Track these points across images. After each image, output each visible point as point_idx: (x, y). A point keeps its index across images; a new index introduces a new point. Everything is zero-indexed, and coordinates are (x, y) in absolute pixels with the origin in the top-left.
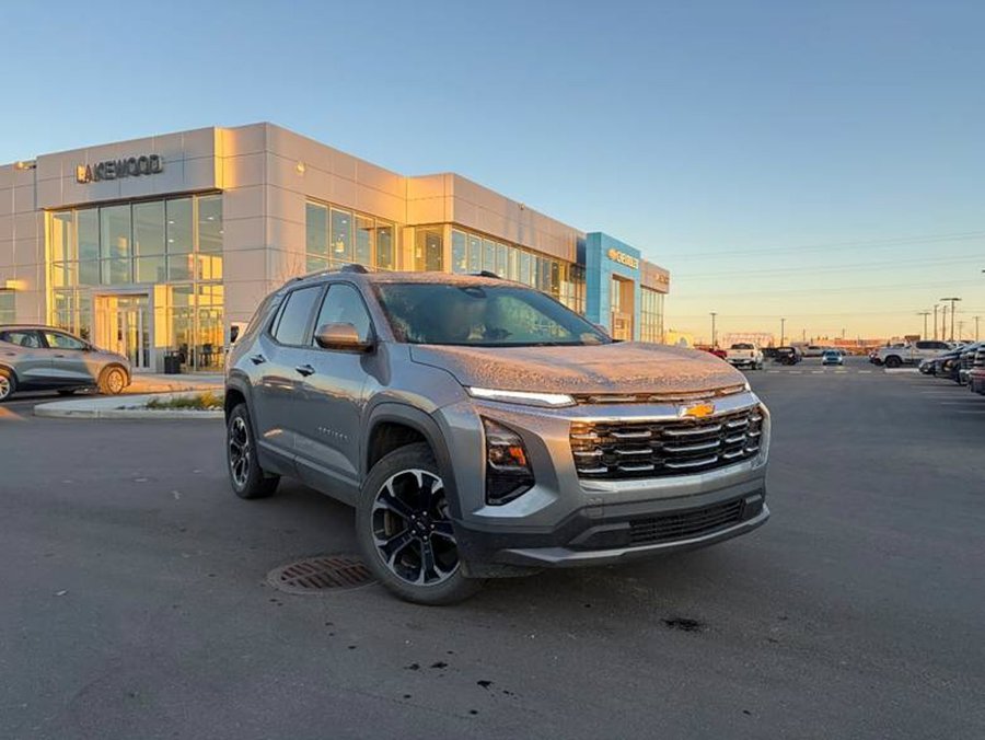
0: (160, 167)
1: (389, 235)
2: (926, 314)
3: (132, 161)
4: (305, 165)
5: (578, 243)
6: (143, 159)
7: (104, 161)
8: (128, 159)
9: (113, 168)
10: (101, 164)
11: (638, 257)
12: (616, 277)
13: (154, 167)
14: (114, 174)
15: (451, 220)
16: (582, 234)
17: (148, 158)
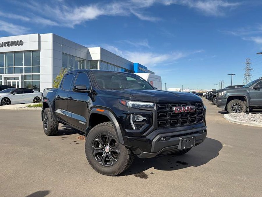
1: (84, 62)
2: (216, 84)
3: (15, 42)
4: (62, 45)
6: (18, 41)
7: (7, 41)
8: (14, 41)
9: (9, 43)
10: (6, 42)
11: (147, 69)
13: (21, 44)
14: (10, 45)
16: (133, 63)
17: (19, 41)
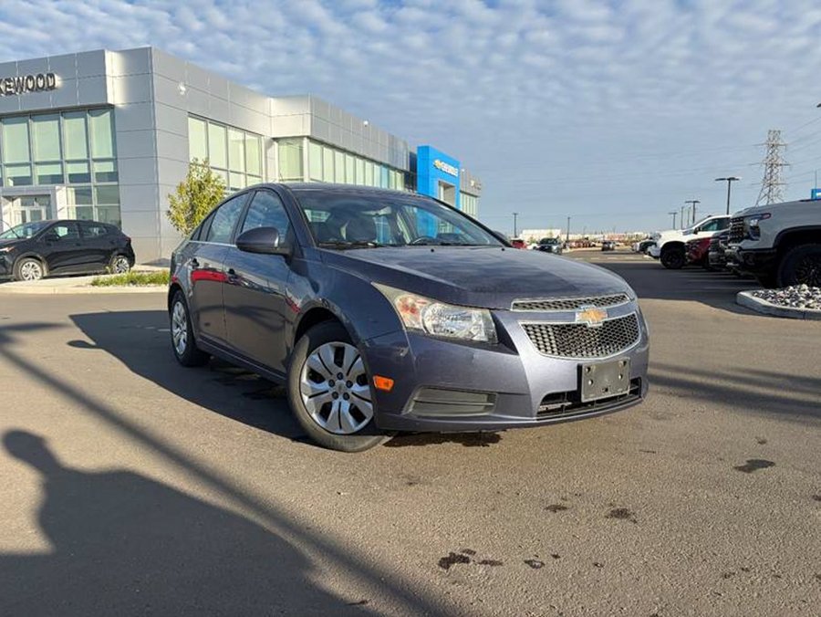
0: (56, 85)
2: (675, 214)
3: (30, 78)
4: (185, 85)
5: (410, 157)
6: (40, 77)
8: (26, 76)
9: (12, 84)
10: (2, 81)
12: (440, 183)
13: (51, 84)
14: (13, 90)
15: (308, 134)
16: (414, 148)
17: (45, 76)
